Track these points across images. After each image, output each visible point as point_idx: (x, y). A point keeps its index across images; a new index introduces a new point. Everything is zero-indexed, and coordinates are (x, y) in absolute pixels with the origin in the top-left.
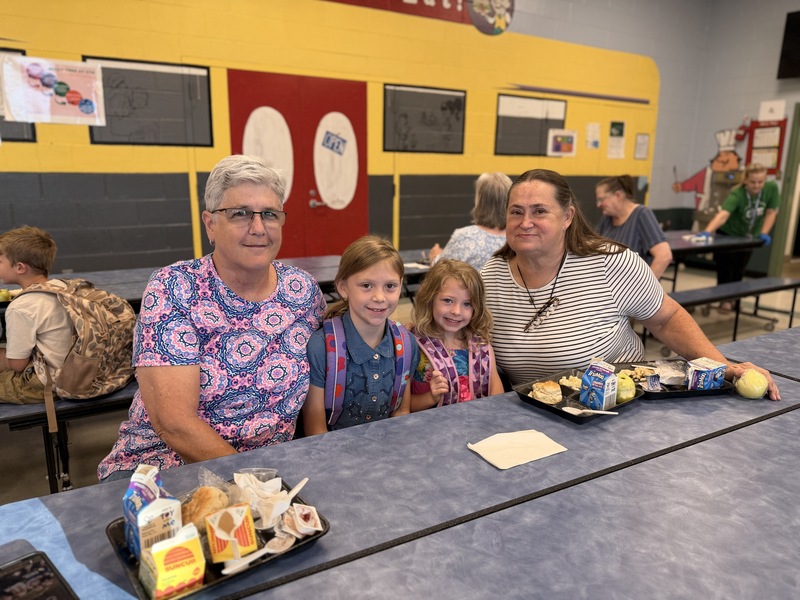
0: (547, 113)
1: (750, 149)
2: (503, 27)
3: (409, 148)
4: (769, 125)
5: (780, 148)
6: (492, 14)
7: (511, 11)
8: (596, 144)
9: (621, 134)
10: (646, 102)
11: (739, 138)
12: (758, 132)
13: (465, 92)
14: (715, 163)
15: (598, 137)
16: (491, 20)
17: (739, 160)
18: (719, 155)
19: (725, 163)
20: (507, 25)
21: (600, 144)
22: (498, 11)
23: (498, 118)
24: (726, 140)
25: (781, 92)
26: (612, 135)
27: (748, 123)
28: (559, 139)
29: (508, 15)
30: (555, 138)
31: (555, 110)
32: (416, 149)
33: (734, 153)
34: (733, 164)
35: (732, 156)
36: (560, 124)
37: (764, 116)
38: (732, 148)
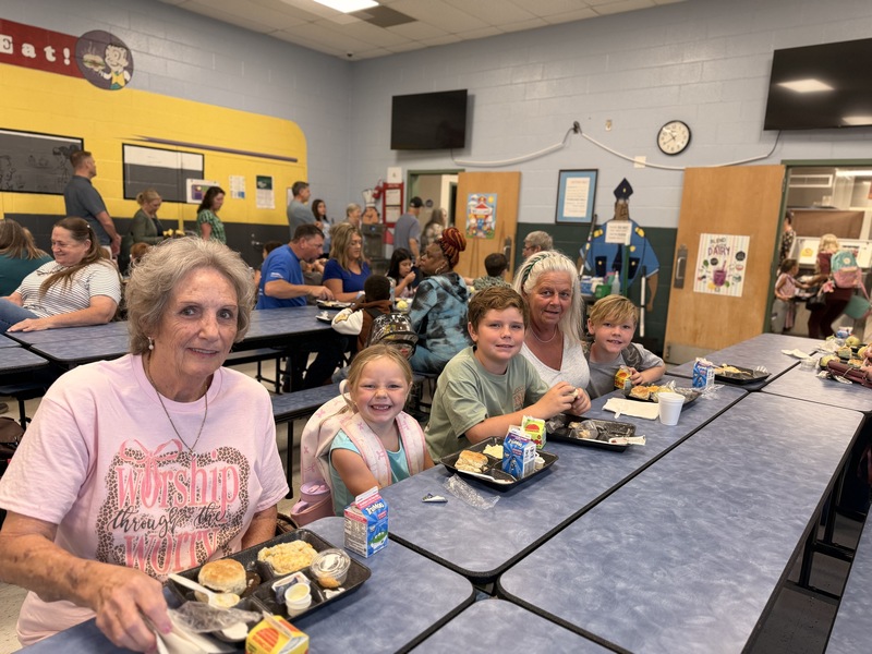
0: (182, 164)
1: (385, 206)
2: (122, 84)
3: (14, 189)
4: (394, 187)
5: (401, 206)
6: (108, 70)
7: (130, 69)
8: (242, 195)
9: (269, 187)
10: (295, 161)
11: (377, 197)
12: (388, 192)
13: (82, 140)
14: (364, 217)
15: (243, 189)
16: (107, 76)
17: (378, 215)
18: (366, 211)
19: (371, 217)
20: (126, 82)
21: (246, 195)
22: (114, 69)
23: (124, 165)
24: (369, 197)
25: (399, 160)
26: (258, 187)
27: (381, 185)
28: (199, 188)
29: (126, 73)
30: (194, 187)
31: (192, 162)
32: (24, 189)
33: (374, 208)
34: (375, 219)
35: (373, 212)
36: (200, 175)
37: (391, 180)
38: (373, 205)
